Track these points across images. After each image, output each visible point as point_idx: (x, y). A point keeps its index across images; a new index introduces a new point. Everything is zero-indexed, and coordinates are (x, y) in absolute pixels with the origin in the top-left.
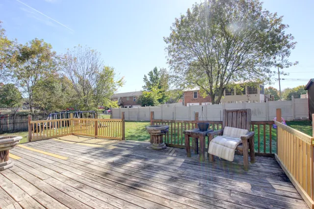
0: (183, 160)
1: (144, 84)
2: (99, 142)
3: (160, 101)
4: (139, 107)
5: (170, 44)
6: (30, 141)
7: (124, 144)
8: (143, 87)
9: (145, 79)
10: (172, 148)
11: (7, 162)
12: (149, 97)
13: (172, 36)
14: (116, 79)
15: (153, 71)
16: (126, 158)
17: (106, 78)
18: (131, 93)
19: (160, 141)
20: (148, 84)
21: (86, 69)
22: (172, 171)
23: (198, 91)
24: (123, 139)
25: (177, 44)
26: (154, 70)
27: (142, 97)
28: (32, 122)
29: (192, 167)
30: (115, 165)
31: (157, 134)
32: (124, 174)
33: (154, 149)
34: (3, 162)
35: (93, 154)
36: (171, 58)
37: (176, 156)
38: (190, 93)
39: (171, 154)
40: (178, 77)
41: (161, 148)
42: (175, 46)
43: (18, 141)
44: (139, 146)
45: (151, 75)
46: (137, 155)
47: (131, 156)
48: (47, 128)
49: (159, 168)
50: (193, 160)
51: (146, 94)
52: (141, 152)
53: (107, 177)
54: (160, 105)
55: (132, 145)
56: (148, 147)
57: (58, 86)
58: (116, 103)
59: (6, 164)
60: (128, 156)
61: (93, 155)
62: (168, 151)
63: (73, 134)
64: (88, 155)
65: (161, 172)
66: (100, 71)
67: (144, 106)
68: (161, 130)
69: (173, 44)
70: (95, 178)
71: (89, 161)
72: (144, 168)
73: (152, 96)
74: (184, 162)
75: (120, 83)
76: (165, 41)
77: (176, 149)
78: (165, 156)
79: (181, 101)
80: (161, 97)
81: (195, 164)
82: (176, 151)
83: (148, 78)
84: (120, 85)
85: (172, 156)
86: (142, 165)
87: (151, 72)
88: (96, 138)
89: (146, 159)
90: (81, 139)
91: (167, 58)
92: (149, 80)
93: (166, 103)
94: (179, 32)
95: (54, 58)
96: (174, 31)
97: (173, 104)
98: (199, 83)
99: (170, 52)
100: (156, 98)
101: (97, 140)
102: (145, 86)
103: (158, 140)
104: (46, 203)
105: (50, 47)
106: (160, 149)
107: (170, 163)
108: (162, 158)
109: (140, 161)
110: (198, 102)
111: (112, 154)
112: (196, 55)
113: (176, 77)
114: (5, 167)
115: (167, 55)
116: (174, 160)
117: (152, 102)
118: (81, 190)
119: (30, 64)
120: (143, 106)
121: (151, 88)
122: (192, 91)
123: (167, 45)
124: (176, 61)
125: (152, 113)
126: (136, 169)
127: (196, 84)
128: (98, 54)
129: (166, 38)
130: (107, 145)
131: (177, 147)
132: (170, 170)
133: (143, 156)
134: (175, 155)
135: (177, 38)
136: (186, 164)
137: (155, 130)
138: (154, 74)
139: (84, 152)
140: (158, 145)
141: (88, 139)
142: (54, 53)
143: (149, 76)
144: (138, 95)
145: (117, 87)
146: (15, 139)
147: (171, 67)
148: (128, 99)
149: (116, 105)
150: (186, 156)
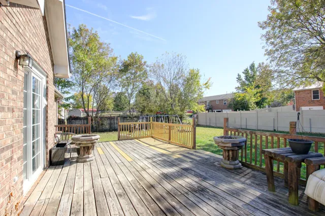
0: (258, 193)
1: (238, 85)
2: (168, 148)
3: (259, 104)
4: (230, 111)
5: (269, 29)
6: (119, 140)
7: (192, 154)
8: (236, 88)
9: (239, 78)
10: (249, 170)
11: (90, 156)
12: (243, 99)
13: (270, 18)
14: (202, 81)
15: (249, 68)
16: (184, 171)
17: (192, 81)
18: (221, 95)
19: (232, 158)
20: (243, 84)
21: (173, 74)
22: (231, 207)
23: (320, 88)
24: (194, 147)
25: (280, 27)
26: (251, 67)
27: (234, 99)
28: (120, 123)
29: (268, 209)
30: (166, 178)
31: (226, 148)
32: (168, 193)
33: (223, 167)
34: (87, 156)
35: (155, 160)
36: (270, 48)
37: (250, 185)
38: (306, 92)
39: (243, 179)
40: (282, 72)
41: (232, 167)
42: (277, 30)
43: (97, 139)
44: (207, 159)
45: (246, 73)
46: (198, 171)
47: (190, 171)
48: (138, 129)
49: (215, 197)
50: (276, 198)
51: (239, 97)
52: (205, 168)
53: (150, 192)
54: (257, 109)
55: (200, 157)
56: (216, 163)
57: (153, 93)
58: (203, 107)
59: (88, 157)
60: (186, 170)
61: (154, 162)
62: (242, 173)
63: (152, 137)
64: (150, 161)
65: (213, 204)
66: (186, 74)
67: (236, 110)
68: (232, 144)
69: (273, 28)
70: (138, 189)
71: (146, 167)
72: (196, 192)
73: (247, 98)
74: (259, 198)
75: (207, 85)
76: (261, 27)
77: (255, 173)
78: (232, 180)
79: (291, 104)
80: (259, 99)
81: (276, 207)
82: (254, 176)
83: (243, 77)
84: (207, 87)
85: (243, 183)
86: (196, 185)
87: (246, 70)
88: (169, 143)
89: (205, 179)
90: (157, 143)
91: (266, 48)
92: (244, 80)
93: (269, 107)
94: (281, 10)
95: (145, 67)
96: (274, 11)
97: (279, 109)
98: (320, 76)
99: (268, 39)
100: (253, 100)
101: (169, 146)
102: (238, 87)
103: (229, 156)
104: (87, 202)
105: (142, 58)
106: (231, 169)
107: (235, 194)
108: (227, 182)
109: (196, 179)
110: (321, 105)
111: (171, 164)
112: (312, 36)
113: (279, 72)
114: (88, 160)
115: (264, 44)
116: (243, 190)
117: (248, 105)
118: (119, 198)
119: (130, 75)
120: (234, 111)
121: (245, 89)
122: (310, 90)
123: (264, 32)
124: (278, 50)
125: (227, 120)
126: (185, 190)
127: (316, 79)
128: (183, 58)
129: (261, 23)
130: (173, 153)
131: (258, 171)
132: (229, 205)
133: (203, 174)
134: (248, 182)
135: (279, 18)
136: (259, 201)
137: (223, 143)
138: (250, 71)
139: (149, 156)
140: (228, 162)
141: (162, 143)
142: (145, 63)
143: (244, 75)
144: (229, 98)
145: (204, 90)
146: (93, 138)
147: (271, 59)
148: (217, 103)
149: (203, 109)
150: (266, 188)
